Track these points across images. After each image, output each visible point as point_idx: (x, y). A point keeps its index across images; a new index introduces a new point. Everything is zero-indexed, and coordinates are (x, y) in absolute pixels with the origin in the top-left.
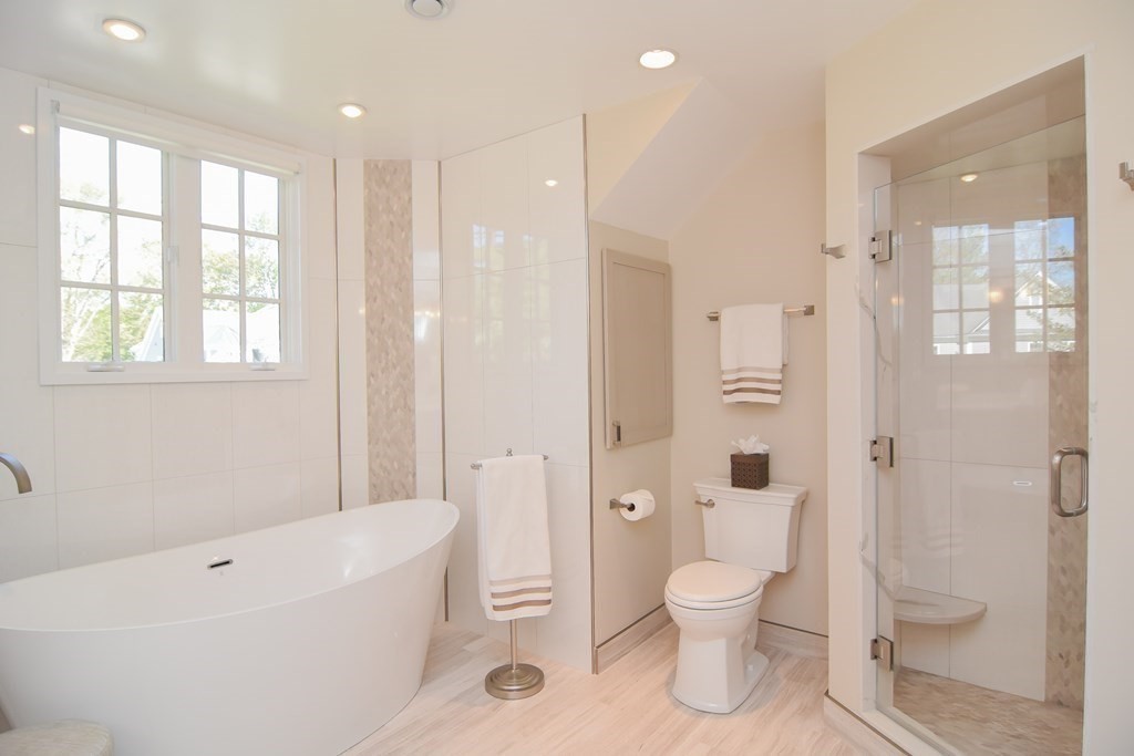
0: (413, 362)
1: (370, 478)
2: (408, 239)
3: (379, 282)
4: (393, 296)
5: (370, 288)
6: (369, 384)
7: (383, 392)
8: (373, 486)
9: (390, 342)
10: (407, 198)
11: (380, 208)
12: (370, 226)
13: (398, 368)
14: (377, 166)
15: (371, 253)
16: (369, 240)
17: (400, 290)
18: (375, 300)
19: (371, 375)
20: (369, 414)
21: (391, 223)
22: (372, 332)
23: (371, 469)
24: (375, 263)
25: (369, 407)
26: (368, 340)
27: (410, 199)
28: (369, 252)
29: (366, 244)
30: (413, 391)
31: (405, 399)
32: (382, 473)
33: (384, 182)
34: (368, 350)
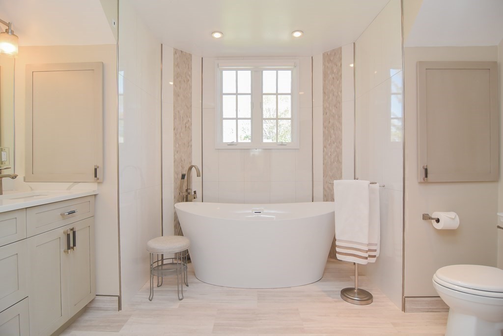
0: (342, 140)
1: (324, 192)
2: (340, 83)
3: (328, 106)
4: (334, 111)
5: (324, 109)
6: (324, 151)
7: (329, 155)
8: (325, 196)
9: (332, 132)
10: (340, 65)
11: (329, 72)
12: (325, 81)
13: (335, 143)
14: (328, 54)
15: (325, 93)
16: (324, 88)
17: (337, 108)
18: (326, 114)
19: (325, 147)
20: (323, 164)
21: (333, 78)
22: (325, 128)
23: (324, 188)
24: (326, 97)
25: (323, 161)
26: (324, 132)
27: (341, 65)
28: (324, 93)
29: (323, 90)
30: (341, 154)
31: (338, 157)
32: (328, 191)
33: (331, 60)
34: (323, 136)
